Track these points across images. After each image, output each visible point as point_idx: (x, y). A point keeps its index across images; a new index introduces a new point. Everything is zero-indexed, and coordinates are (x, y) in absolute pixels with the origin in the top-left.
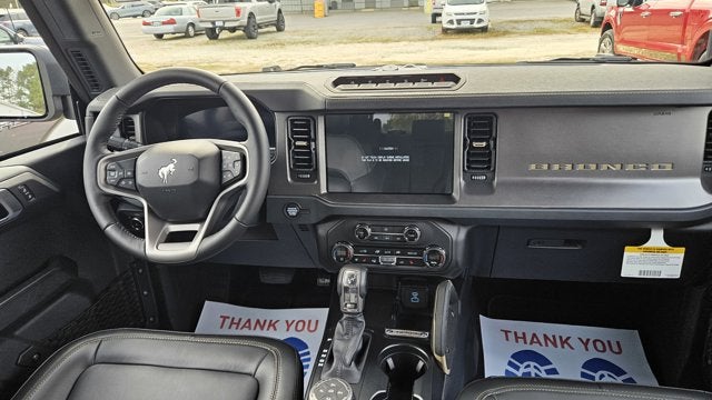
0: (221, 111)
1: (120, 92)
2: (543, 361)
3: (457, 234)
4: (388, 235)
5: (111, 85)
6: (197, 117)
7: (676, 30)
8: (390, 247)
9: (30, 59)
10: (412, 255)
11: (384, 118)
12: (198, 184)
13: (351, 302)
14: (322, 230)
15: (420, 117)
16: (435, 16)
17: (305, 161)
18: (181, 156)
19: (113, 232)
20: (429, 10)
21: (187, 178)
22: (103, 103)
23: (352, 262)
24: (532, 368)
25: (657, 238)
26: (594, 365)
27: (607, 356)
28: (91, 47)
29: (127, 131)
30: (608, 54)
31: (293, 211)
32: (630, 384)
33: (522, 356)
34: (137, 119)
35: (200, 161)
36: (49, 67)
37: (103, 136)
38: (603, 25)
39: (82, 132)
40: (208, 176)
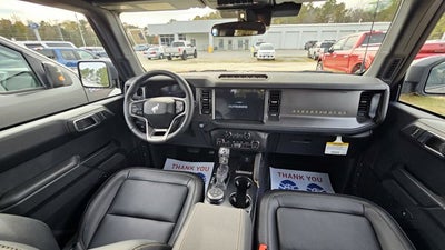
0: (175, 87)
1: (138, 78)
2: (293, 184)
3: (264, 136)
4: (238, 135)
5: (134, 75)
6: (165, 89)
7: (346, 63)
8: (238, 140)
9: (104, 65)
10: (246, 143)
11: (235, 91)
12: (167, 114)
13: (224, 160)
14: (213, 133)
15: (249, 91)
16: (255, 54)
17: (207, 106)
18: (160, 103)
19: (134, 131)
20: (253, 51)
21: (163, 112)
22: (131, 82)
23: (224, 145)
24: (288, 187)
25: (339, 140)
26: (311, 186)
27: (317, 183)
28: (127, 61)
29: (140, 93)
30: (320, 69)
31: (202, 126)
32: (325, 193)
33: (285, 182)
34: (143, 89)
35: (167, 105)
36: (111, 68)
37: (131, 95)
38: (318, 59)
39: (123, 93)
40: (170, 111)
